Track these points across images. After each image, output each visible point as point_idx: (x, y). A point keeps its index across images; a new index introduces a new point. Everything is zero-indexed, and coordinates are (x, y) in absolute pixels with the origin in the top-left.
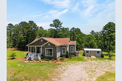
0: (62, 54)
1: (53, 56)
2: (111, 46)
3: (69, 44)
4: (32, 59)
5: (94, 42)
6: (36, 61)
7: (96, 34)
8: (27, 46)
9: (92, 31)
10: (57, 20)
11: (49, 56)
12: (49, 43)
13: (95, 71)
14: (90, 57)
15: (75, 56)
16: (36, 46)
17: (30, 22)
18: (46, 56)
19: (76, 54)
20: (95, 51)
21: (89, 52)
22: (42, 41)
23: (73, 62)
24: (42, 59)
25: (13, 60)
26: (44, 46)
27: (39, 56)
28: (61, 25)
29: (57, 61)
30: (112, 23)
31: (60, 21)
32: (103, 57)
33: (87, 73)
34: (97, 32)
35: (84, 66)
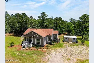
0: (48, 41)
2: (85, 31)
3: (53, 33)
4: (26, 47)
5: (72, 28)
6: (29, 48)
7: (74, 21)
9: (71, 18)
10: (44, 12)
11: (38, 44)
12: (38, 35)
13: (70, 59)
14: (68, 42)
15: (57, 42)
16: (28, 37)
17: (22, 14)
18: (36, 44)
19: (58, 41)
21: (68, 39)
22: (32, 33)
23: (55, 49)
24: (33, 46)
25: (12, 47)
26: (34, 37)
27: (31, 44)
28: (47, 17)
29: (44, 49)
30: (87, 15)
31: (46, 14)
33: (64, 61)
34: (75, 20)
35: (63, 53)
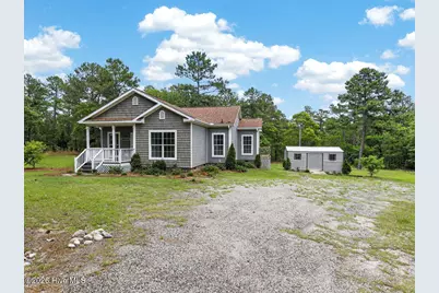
0: (213, 156)
1: (175, 159)
3: (239, 126)
8: (81, 122)
10: (199, 53)
11: (163, 158)
12: (161, 108)
14: (308, 171)
18: (150, 158)
20: (322, 153)
21: (303, 156)
22: (136, 101)
26: (143, 121)
27: (124, 157)
28: (211, 70)
31: (209, 60)
32: (350, 170)
